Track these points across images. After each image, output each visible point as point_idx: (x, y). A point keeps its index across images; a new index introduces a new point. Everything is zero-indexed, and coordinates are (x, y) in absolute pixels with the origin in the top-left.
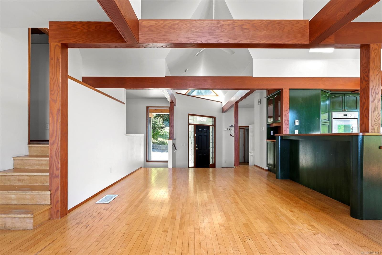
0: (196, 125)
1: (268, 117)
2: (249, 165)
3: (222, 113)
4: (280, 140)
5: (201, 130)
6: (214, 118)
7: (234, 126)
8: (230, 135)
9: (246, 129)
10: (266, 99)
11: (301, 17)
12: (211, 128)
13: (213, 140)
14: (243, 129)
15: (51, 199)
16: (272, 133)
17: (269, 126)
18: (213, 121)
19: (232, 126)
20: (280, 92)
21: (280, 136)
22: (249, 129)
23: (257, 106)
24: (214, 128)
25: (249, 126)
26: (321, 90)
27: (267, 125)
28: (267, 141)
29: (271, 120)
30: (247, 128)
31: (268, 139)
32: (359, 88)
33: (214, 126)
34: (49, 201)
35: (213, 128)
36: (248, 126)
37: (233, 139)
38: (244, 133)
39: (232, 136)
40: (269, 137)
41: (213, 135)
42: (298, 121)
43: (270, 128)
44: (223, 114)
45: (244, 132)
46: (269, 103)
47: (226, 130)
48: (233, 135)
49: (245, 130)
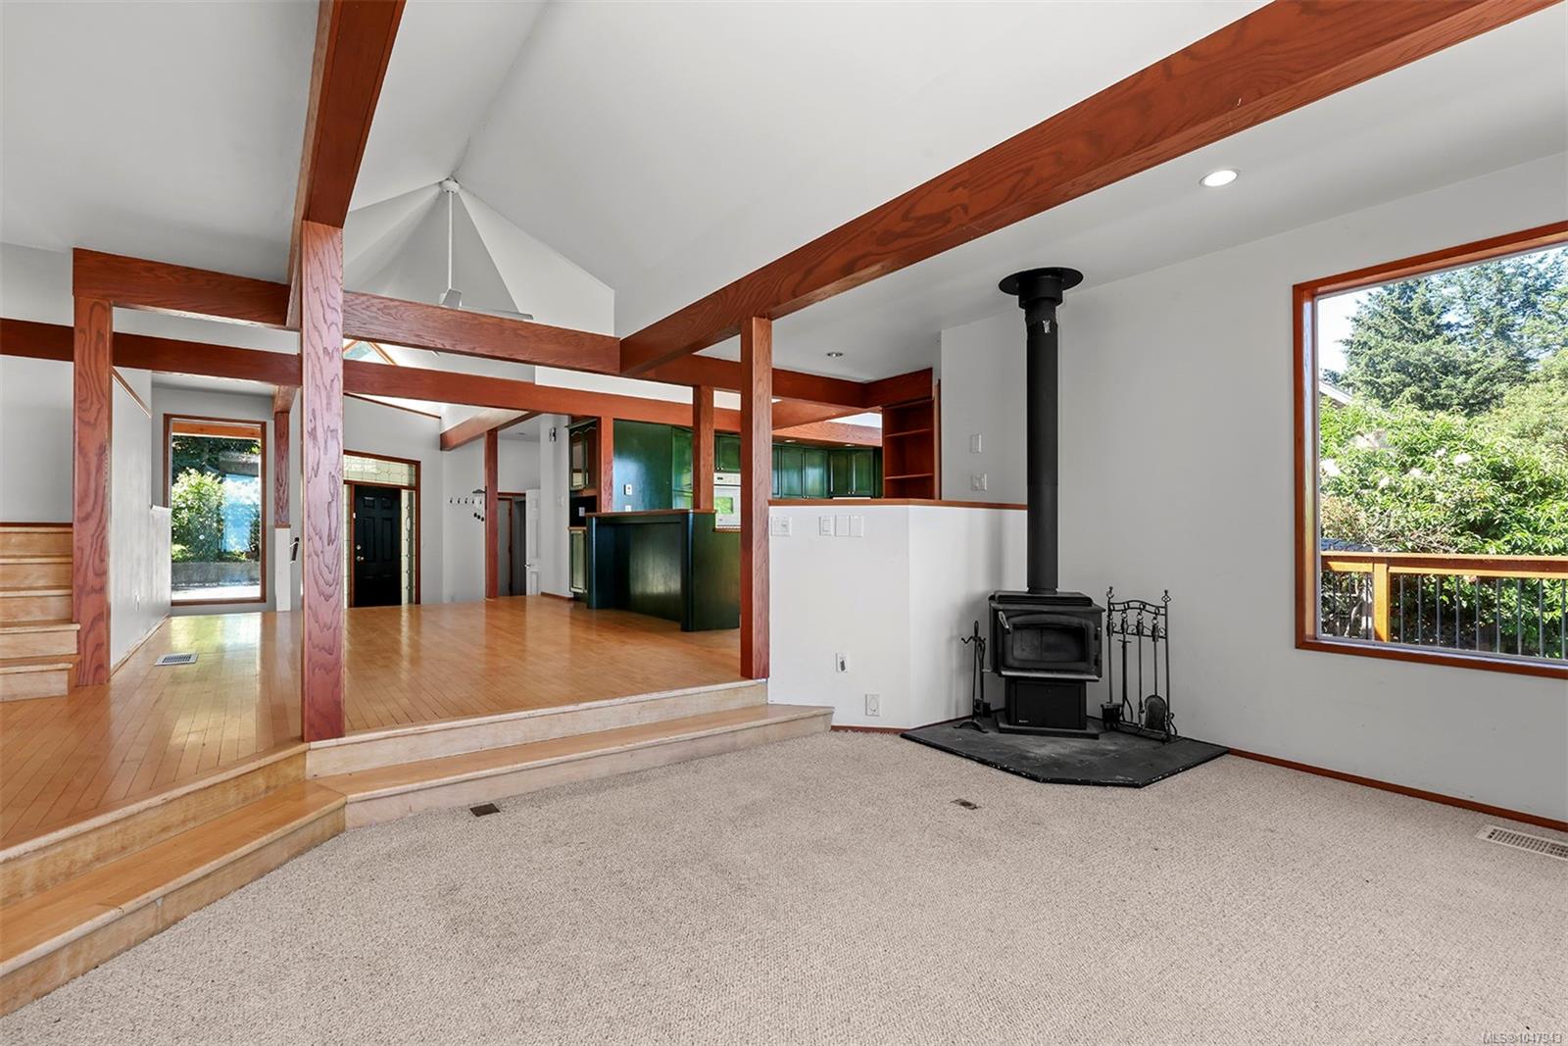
0: (356, 486)
1: (573, 471)
2: (525, 594)
3: (441, 449)
4: (596, 525)
5: (373, 501)
6: (417, 464)
7: (485, 492)
8: (475, 515)
9: (517, 502)
10: (567, 431)
11: (610, 332)
12: (405, 494)
13: (410, 532)
14: (507, 503)
15: (79, 642)
16: (582, 512)
17: (574, 496)
18: (410, 475)
19: (479, 491)
20: (596, 423)
21: (596, 518)
22: (525, 502)
23: (546, 443)
24: (414, 495)
25: (527, 492)
26: (674, 426)
27: (571, 492)
28: (570, 531)
29: (579, 479)
30: (522, 499)
31: (572, 524)
32: (739, 430)
33: (415, 488)
34: (76, 646)
35: (410, 495)
36: (522, 492)
37: (481, 527)
38: (510, 514)
39: (479, 517)
40: (575, 521)
41: (410, 516)
42: (630, 486)
43: (576, 501)
44: (444, 452)
45: (510, 510)
46: (573, 441)
47: (455, 501)
48: (483, 516)
49: (513, 505)
